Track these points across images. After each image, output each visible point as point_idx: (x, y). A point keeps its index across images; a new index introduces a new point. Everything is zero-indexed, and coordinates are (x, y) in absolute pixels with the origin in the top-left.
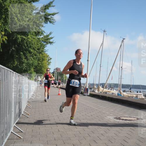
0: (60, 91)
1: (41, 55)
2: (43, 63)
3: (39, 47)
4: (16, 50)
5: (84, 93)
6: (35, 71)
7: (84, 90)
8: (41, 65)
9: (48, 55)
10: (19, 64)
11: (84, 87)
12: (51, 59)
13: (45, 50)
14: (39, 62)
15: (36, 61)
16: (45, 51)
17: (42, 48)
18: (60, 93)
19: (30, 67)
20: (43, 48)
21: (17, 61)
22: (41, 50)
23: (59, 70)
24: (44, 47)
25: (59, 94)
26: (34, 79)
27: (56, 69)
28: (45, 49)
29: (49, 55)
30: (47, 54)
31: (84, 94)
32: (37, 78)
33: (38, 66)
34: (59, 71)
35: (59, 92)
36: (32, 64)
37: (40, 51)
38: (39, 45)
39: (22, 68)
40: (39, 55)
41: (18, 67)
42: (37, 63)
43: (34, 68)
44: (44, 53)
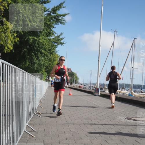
0: (71, 91)
1: (52, 55)
2: (54, 63)
3: (50, 48)
4: (27, 51)
5: (94, 93)
6: (46, 71)
7: (95, 90)
8: (52, 65)
9: (59, 55)
10: (30, 64)
11: (94, 87)
13: (55, 51)
14: (50, 63)
15: (48, 62)
16: (56, 52)
17: (53, 49)
18: (71, 93)
19: (41, 68)
20: (54, 49)
21: (29, 61)
22: (52, 50)
23: (70, 70)
24: (55, 48)
25: (70, 94)
26: (45, 80)
28: (56, 50)
30: (58, 54)
31: (95, 94)
32: (48, 78)
33: (49, 67)
34: (70, 72)
35: (70, 92)
36: (43, 65)
37: (51, 52)
38: (50, 46)
39: (33, 68)
40: (50, 55)
41: (30, 67)
42: (48, 63)
43: (45, 68)
44: (55, 54)
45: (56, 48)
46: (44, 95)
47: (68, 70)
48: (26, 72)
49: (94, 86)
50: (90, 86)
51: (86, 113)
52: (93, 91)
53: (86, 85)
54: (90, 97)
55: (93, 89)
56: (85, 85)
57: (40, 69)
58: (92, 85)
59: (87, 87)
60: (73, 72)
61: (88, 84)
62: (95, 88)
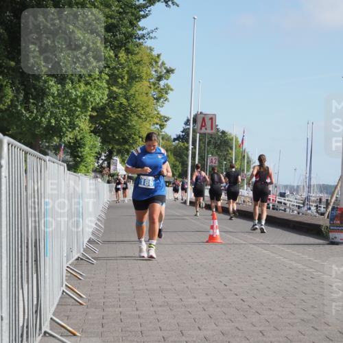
0: (216, 223)
1: (122, 55)
2: (132, 92)
3: (111, 17)
4: (6, 36)
5: (329, 230)
6: (95, 132)
7: (332, 218)
8: (124, 101)
9: (155, 53)
10: (21, 96)
11: (328, 204)
12: (169, 71)
13: (140, 33)
14: (114, 89)
15: (105, 85)
16: (143, 36)
17: (126, 21)
18: (217, 232)
19: (71, 113)
20: (132, 24)
21: (13, 84)
22: (124, 30)
23: (208, 123)
24: (139, 18)
25: (212, 239)
26: (95, 171)
27: (195, 121)
28: (143, 29)
29: (159, 56)
30: (151, 49)
31: (332, 235)
32: (105, 164)
33: (112, 108)
34: (209, 131)
35: (212, 227)
36: (84, 101)
37: (118, 37)
38: (114, 8)
39: (36, 118)
40: (112, 53)
41: (19, 114)
42: (106, 92)
43: (91, 116)
44: (139, 45)
45: (144, 17)
46: (90, 241)
47: (203, 125)
48: (4, 135)
49: (325, 197)
50: (308, 199)
51: (292, 325)
52: (324, 222)
53: (288, 193)
54: (311, 249)
55: (322, 210)
56: (283, 195)
57: (68, 119)
58: (315, 195)
59: (292, 200)
60: (223, 132)
61: (295, 190)
62: (333, 209)
